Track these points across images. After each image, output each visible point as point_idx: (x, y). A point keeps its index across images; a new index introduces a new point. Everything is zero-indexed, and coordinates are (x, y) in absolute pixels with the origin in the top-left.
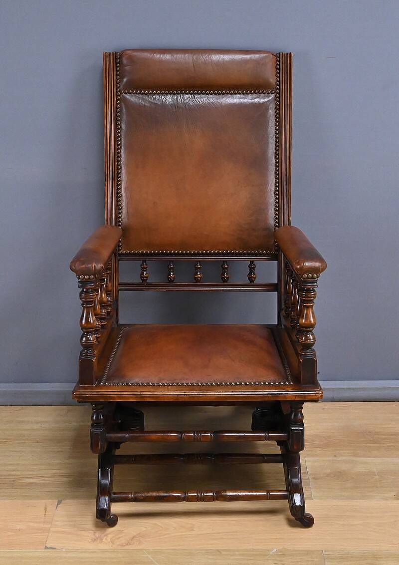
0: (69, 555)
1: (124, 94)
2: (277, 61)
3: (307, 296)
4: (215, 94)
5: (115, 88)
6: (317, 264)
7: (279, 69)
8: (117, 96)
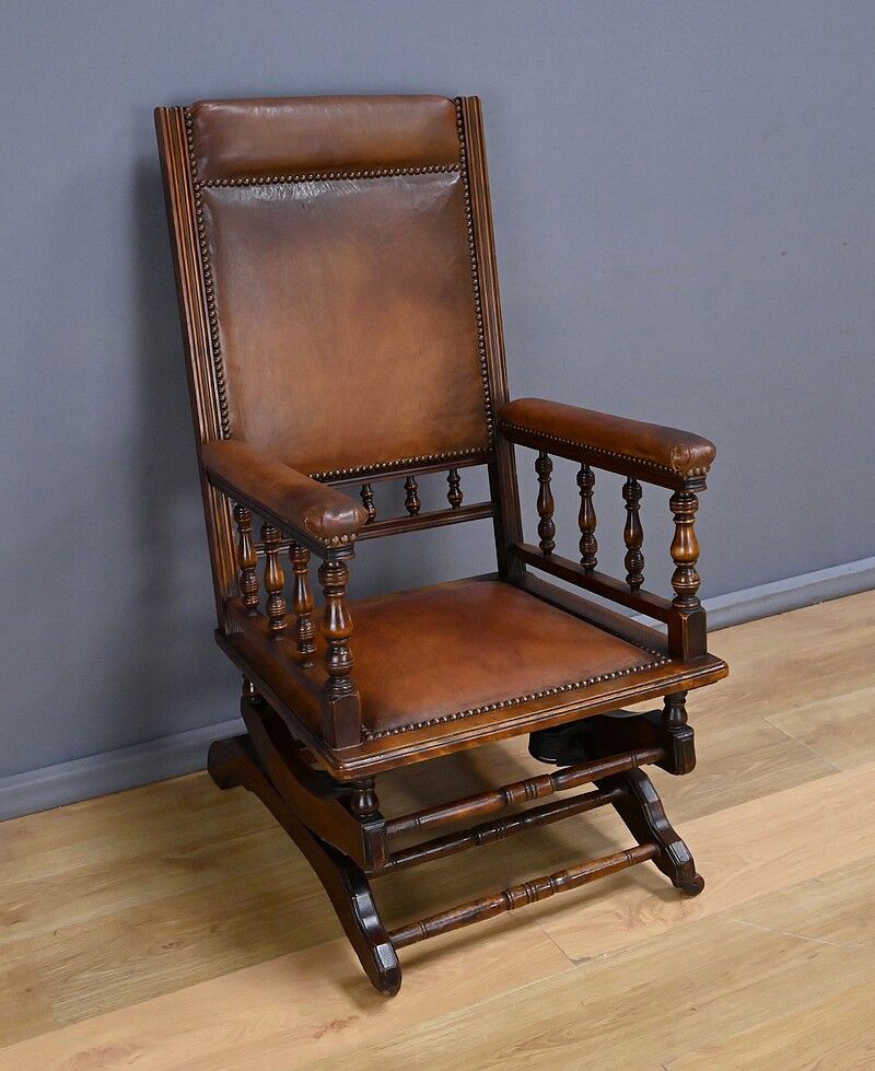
0: (621, 960)
1: (206, 188)
2: (457, 112)
3: (685, 507)
4: (365, 177)
5: (190, 175)
6: (708, 448)
7: (463, 126)
8: (196, 191)
